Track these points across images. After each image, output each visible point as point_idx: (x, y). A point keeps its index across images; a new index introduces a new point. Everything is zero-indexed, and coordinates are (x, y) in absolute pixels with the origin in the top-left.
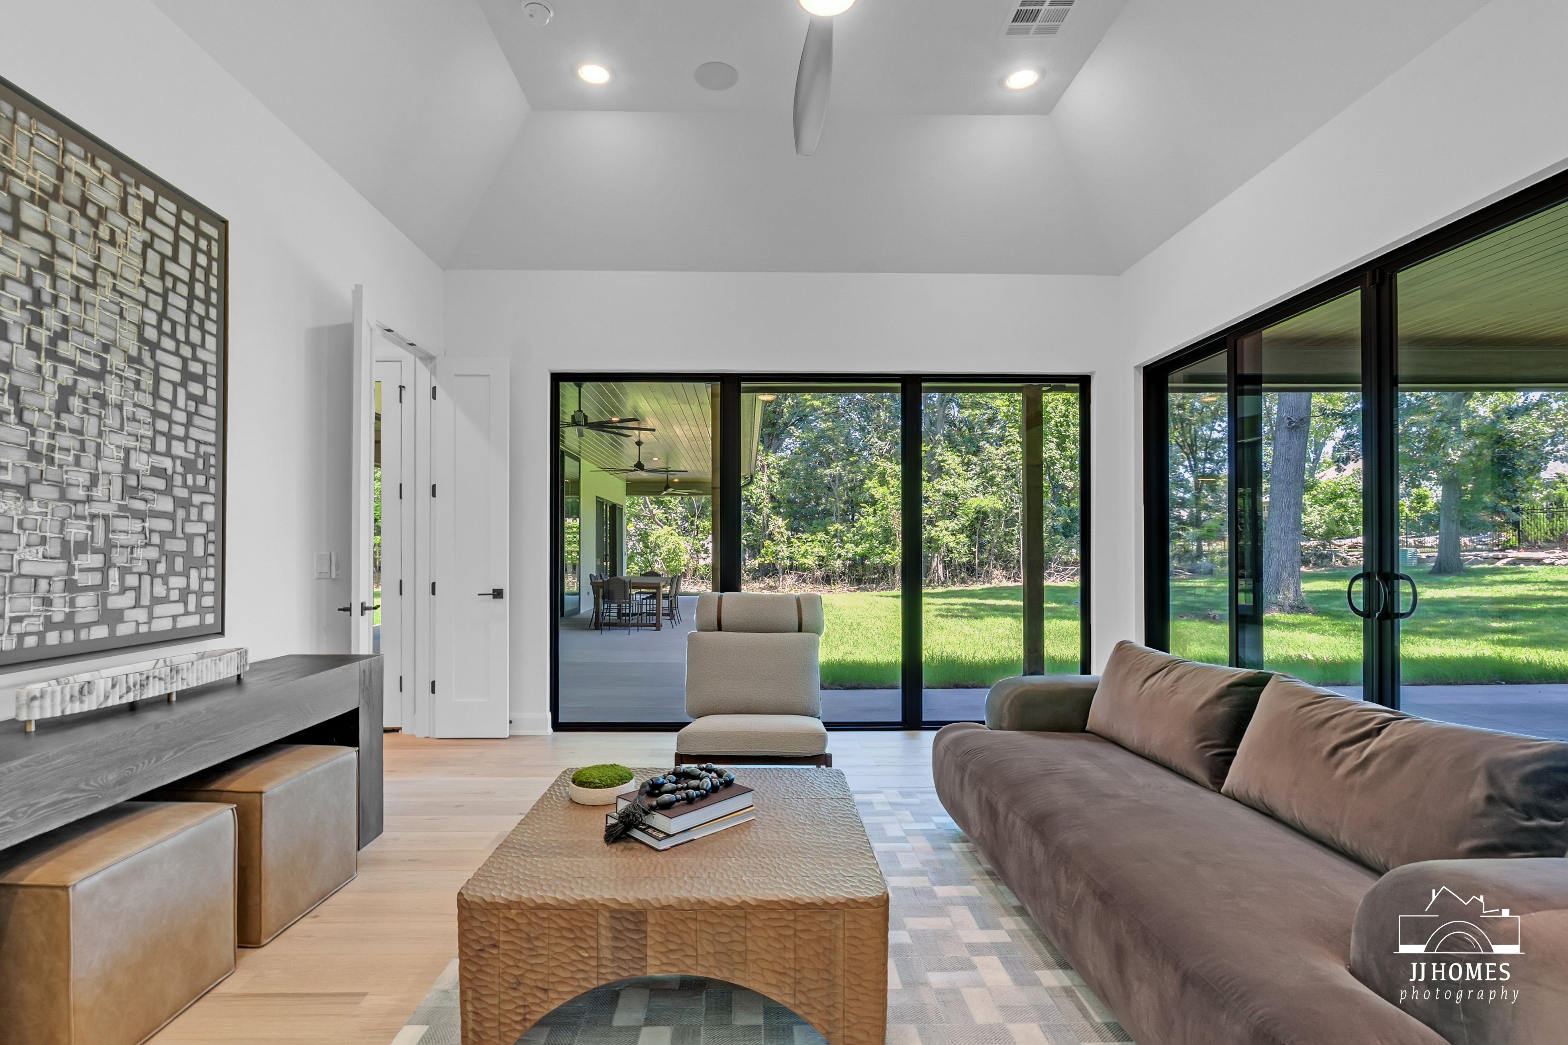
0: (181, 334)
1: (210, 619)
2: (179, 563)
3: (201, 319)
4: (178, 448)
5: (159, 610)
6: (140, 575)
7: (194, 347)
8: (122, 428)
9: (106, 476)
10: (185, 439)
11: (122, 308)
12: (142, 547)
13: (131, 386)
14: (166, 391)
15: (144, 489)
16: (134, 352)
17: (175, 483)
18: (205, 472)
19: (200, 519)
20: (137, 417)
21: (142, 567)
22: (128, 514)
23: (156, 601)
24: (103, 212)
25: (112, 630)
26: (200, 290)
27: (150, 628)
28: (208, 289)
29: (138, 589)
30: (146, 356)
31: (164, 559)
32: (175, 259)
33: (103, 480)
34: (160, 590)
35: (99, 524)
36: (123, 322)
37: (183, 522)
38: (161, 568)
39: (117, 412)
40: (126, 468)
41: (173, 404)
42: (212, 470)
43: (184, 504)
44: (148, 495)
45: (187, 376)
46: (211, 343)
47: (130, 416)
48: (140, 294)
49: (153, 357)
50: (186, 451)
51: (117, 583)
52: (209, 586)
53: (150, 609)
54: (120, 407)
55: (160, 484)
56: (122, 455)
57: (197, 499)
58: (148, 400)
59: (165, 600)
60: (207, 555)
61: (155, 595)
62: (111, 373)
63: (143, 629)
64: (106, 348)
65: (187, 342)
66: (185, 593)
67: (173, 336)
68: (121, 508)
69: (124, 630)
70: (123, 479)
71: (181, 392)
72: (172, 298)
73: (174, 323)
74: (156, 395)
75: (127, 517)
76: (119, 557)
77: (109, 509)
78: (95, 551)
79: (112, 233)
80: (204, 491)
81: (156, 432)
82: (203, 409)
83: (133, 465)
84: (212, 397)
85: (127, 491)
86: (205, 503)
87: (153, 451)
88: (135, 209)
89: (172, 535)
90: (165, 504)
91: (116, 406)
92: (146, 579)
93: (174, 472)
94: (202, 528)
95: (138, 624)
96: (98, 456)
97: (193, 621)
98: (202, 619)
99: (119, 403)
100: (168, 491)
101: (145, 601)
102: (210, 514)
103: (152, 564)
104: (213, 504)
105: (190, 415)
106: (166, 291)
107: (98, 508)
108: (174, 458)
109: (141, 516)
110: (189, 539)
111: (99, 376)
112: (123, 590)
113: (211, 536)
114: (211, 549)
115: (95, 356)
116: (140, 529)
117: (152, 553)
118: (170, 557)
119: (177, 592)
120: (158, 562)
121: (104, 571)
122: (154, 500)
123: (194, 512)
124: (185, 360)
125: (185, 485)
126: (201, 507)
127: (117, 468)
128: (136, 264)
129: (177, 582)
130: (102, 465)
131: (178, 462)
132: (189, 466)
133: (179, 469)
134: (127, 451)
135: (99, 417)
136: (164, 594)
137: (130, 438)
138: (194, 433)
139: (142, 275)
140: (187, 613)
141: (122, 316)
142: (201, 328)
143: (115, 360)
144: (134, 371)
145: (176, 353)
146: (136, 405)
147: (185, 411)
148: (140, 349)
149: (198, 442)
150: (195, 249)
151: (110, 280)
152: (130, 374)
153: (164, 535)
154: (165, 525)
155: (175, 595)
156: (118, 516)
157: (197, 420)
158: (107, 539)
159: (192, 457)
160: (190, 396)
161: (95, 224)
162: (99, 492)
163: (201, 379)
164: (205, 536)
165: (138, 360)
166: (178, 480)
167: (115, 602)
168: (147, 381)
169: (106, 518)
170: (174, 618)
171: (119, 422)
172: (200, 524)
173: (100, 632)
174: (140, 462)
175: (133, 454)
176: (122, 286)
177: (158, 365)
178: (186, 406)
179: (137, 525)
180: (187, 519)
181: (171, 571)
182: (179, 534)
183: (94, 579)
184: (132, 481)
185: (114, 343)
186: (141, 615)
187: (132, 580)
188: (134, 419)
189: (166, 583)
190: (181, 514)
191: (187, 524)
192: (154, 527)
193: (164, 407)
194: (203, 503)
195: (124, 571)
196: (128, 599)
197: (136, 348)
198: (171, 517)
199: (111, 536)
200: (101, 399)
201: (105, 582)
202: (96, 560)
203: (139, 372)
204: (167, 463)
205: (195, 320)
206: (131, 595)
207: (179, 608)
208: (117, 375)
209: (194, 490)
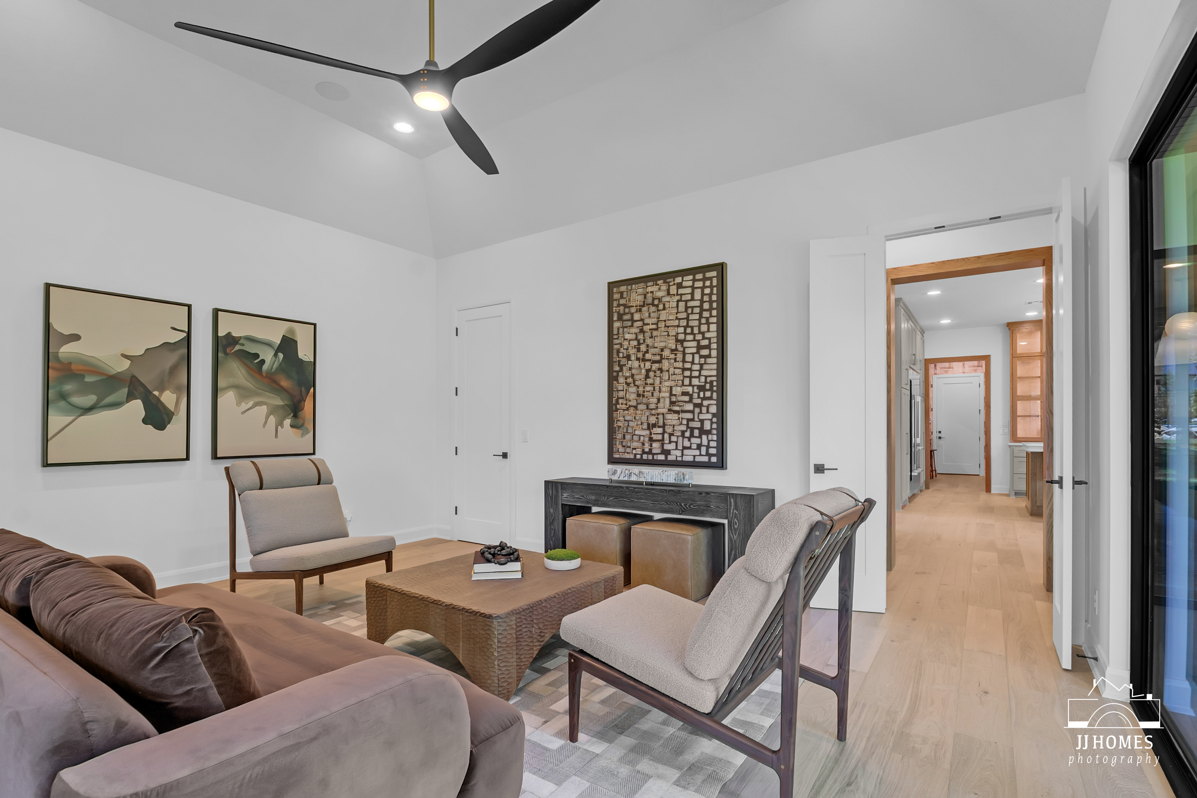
0: (696, 331)
1: (714, 459)
2: (696, 433)
3: (707, 319)
4: (695, 382)
5: (686, 452)
6: (678, 436)
7: (703, 333)
8: (669, 379)
9: (663, 398)
10: (698, 377)
11: (668, 332)
12: (678, 425)
13: (673, 361)
14: (689, 358)
15: (678, 401)
16: (674, 347)
17: (694, 397)
18: (711, 390)
19: (708, 412)
20: (675, 373)
21: (679, 434)
22: (672, 412)
23: (684, 448)
24: (660, 300)
25: (666, 457)
26: (706, 306)
27: (682, 459)
28: (711, 302)
29: (676, 443)
30: (680, 348)
31: (689, 430)
32: (693, 299)
33: (662, 400)
34: (687, 444)
35: (661, 417)
36: (669, 337)
37: (699, 413)
38: (687, 434)
39: (667, 373)
40: (671, 394)
41: (693, 363)
42: (715, 388)
43: (700, 406)
44: (681, 404)
45: (699, 347)
46: (713, 327)
47: (673, 373)
48: (676, 323)
49: (682, 346)
50: (699, 382)
51: (668, 439)
52: (713, 444)
53: (682, 451)
54: (668, 371)
55: (687, 398)
56: (669, 389)
57: (705, 403)
58: (680, 365)
59: (690, 448)
60: (712, 429)
61: (684, 445)
62: (664, 359)
63: (679, 459)
64: (662, 350)
65: (700, 332)
66: (699, 447)
67: (692, 333)
68: (669, 410)
69: (670, 458)
70: (670, 399)
71: (697, 357)
72: (691, 317)
73: (692, 327)
74: (684, 361)
75: (671, 413)
76: (669, 430)
77: (665, 411)
78: (659, 427)
79: (664, 305)
80: (711, 398)
81: (684, 377)
82: (709, 360)
83: (674, 393)
84: (714, 353)
85: (672, 403)
86: (711, 404)
87: (683, 385)
88: (673, 290)
89: (693, 420)
90: (690, 407)
91: (667, 371)
92: (681, 438)
93: (693, 392)
94: (709, 416)
95: (677, 457)
96: (660, 391)
97: (705, 459)
98: (710, 459)
99: (668, 369)
100: (690, 401)
101: (680, 447)
102: (713, 409)
103: (683, 432)
104: (715, 404)
105: (701, 365)
106: (688, 315)
107: (660, 411)
108: (693, 386)
109: (677, 412)
110: (702, 421)
111: (659, 362)
112: (670, 442)
113: (715, 420)
114: (714, 426)
115: (658, 354)
116: (677, 418)
117: (684, 428)
118: (692, 429)
119: (696, 445)
120: (686, 431)
121: (663, 434)
122: (683, 406)
123: (704, 410)
124: (698, 341)
125: (699, 397)
126: (708, 407)
127: (668, 394)
128: (674, 312)
129: (697, 441)
130: (662, 394)
131: (695, 388)
132: (701, 388)
133: (696, 390)
134: (671, 388)
135: (660, 377)
136: (689, 445)
137: (672, 382)
138: (704, 373)
139: (677, 314)
140: (701, 455)
141: (668, 335)
142: (708, 323)
143: (666, 353)
144: (674, 355)
145: (694, 340)
146: (675, 368)
147: (699, 364)
148: (676, 345)
149: (706, 377)
150: (703, 288)
151: (663, 323)
152: (673, 356)
153: (689, 420)
154: (689, 416)
155: (694, 446)
156: (668, 413)
157: (705, 367)
158: (664, 423)
159: (703, 384)
160: (701, 357)
161: (657, 306)
162: (661, 405)
163: (708, 347)
164: (711, 420)
165: (676, 350)
166: (695, 396)
167: (666, 447)
168: (680, 356)
169: (663, 414)
170: (694, 456)
171: (668, 377)
172: (708, 415)
173: (662, 457)
174: (677, 390)
175: (674, 389)
176: (668, 323)
177: (684, 348)
178: (699, 361)
179: (676, 416)
180: (701, 412)
181: (692, 435)
182: (696, 419)
183: (660, 437)
184: (674, 399)
185: (665, 347)
186: (679, 453)
187: (674, 439)
188: (674, 374)
189: (689, 440)
190: (697, 410)
191: (700, 415)
192: (683, 417)
193: (688, 366)
194: (709, 405)
195: (671, 435)
196: (672, 446)
197: (675, 345)
198: (692, 412)
199: (665, 421)
200: (661, 370)
201: (663, 440)
202: (660, 430)
203: (676, 355)
204: (690, 389)
205: (703, 321)
206: (674, 444)
207: (697, 452)
208: (667, 359)
209: (705, 398)
